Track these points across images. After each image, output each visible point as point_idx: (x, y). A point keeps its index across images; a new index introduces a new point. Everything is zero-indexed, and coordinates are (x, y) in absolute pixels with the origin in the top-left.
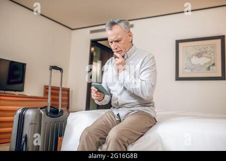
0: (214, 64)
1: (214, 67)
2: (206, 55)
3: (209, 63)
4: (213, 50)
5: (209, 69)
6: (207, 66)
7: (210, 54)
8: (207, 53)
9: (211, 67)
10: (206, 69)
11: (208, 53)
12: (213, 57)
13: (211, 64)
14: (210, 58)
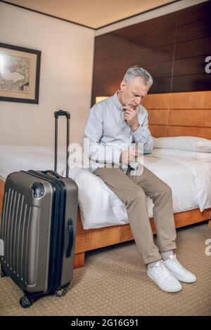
0: (28, 84)
1: (27, 87)
2: (20, 70)
3: (22, 81)
4: (27, 66)
5: (22, 88)
6: (20, 85)
7: (24, 70)
8: (21, 67)
9: (25, 87)
10: (18, 88)
11: (23, 68)
12: (27, 75)
13: (25, 83)
14: (24, 75)
